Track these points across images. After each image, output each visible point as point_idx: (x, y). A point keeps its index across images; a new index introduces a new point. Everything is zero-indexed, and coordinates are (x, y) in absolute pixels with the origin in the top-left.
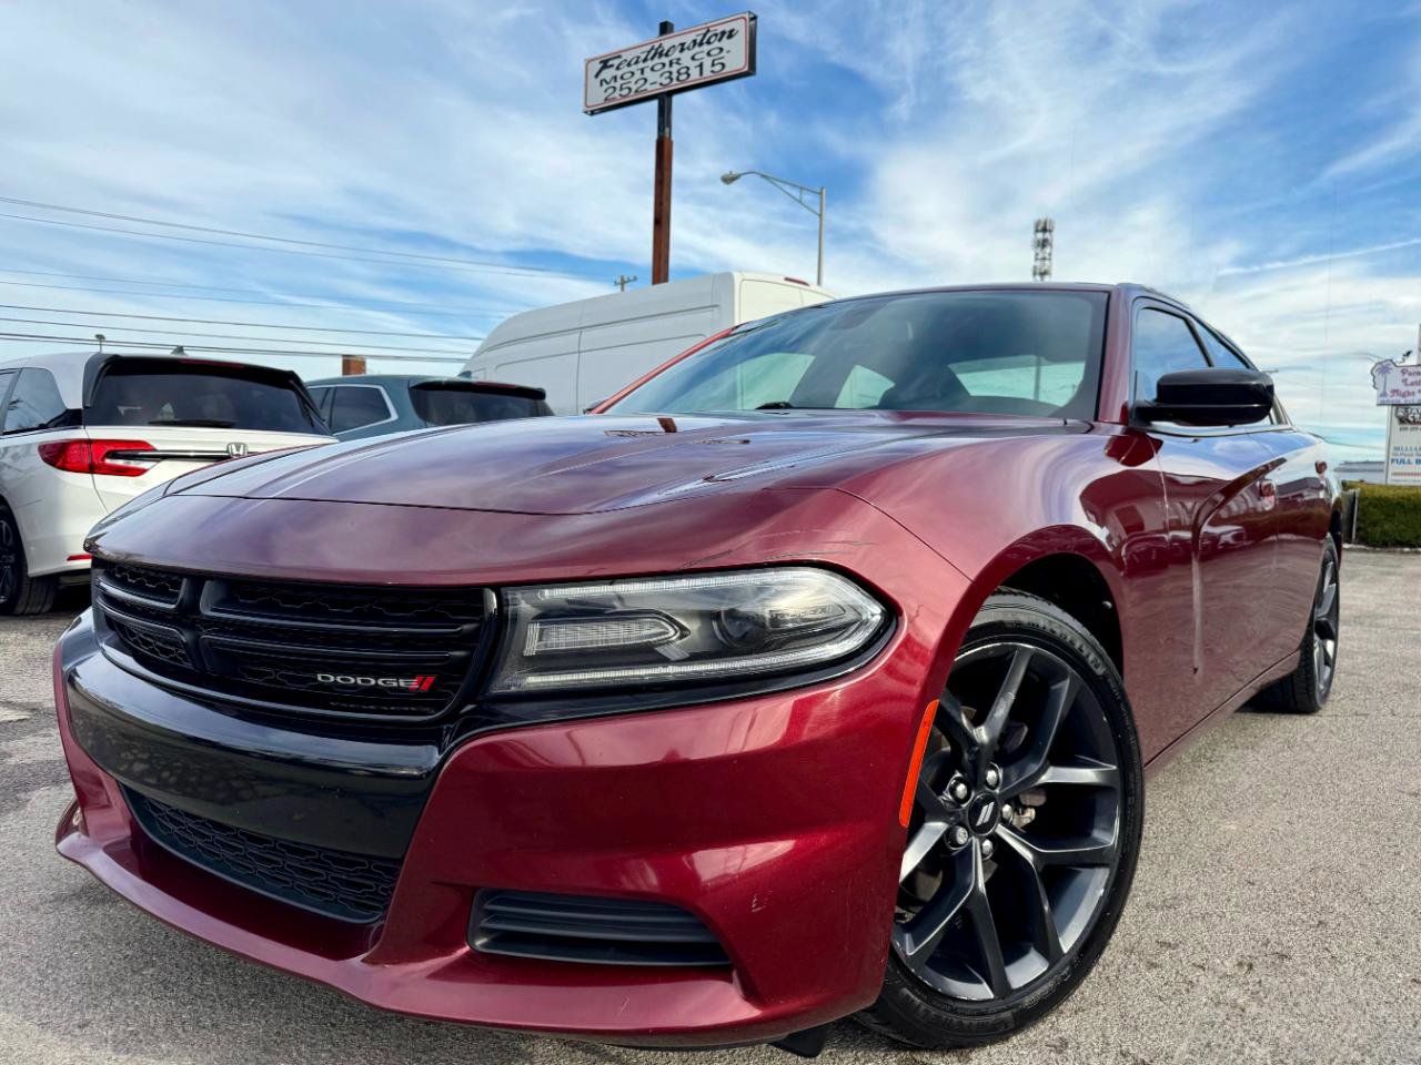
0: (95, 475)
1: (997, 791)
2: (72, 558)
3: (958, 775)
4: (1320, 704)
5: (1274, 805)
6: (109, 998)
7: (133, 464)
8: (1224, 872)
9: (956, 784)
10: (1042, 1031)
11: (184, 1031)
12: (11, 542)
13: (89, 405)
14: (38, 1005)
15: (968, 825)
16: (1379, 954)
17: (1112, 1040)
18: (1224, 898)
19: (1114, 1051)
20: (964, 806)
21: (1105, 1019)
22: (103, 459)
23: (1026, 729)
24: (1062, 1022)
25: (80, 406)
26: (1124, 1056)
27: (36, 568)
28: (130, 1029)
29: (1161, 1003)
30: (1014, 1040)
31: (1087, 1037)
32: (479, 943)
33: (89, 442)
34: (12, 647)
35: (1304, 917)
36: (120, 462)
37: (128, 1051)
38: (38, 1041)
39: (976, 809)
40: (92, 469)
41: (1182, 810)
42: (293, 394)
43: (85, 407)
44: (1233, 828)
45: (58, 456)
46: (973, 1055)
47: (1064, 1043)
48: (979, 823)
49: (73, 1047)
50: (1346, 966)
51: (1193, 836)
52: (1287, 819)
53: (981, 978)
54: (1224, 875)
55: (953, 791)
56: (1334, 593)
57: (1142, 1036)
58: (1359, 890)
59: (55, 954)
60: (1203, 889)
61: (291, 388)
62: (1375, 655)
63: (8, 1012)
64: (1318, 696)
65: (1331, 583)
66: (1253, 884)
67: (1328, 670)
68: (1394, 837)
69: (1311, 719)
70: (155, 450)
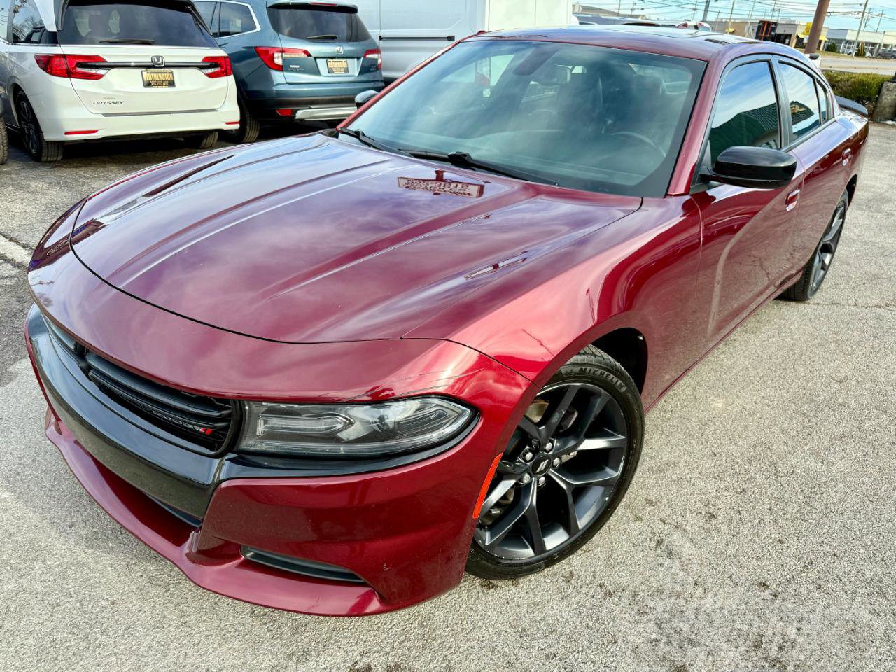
0: (72, 79)
1: (551, 453)
2: (67, 133)
3: (527, 447)
4: (809, 297)
5: (752, 386)
6: (85, 506)
7: (94, 71)
8: (702, 444)
9: (527, 452)
10: (563, 566)
11: (121, 534)
12: (31, 117)
13: (60, 29)
14: (50, 509)
15: (531, 473)
16: (767, 518)
17: (597, 575)
18: (695, 466)
19: (596, 583)
20: (529, 464)
21: (599, 559)
22: (75, 68)
23: (576, 414)
24: (576, 560)
25: (54, 30)
26: (601, 587)
27: (48, 136)
28: (95, 530)
29: (633, 549)
30: (546, 571)
31: (585, 571)
32: (249, 555)
33: (64, 56)
34: (39, 197)
35: (735, 485)
36: (86, 70)
37: (92, 547)
38: (49, 536)
39: (536, 465)
40: (69, 74)
41: (694, 389)
42: (191, 15)
43: (58, 31)
44: (720, 405)
45: (47, 64)
46: (521, 580)
47: (572, 574)
48: (538, 471)
49: (66, 541)
50: (745, 526)
51: (694, 411)
52: (755, 399)
53: (529, 546)
54: (702, 446)
55: (524, 455)
56: (839, 225)
57: (616, 572)
58: (774, 465)
59: (58, 469)
60: (686, 457)
61: (189, 12)
62: (866, 243)
63: (35, 512)
64: (809, 292)
65: (840, 218)
66: (715, 455)
67: (822, 272)
68: (813, 420)
69: (801, 307)
70: (106, 62)
